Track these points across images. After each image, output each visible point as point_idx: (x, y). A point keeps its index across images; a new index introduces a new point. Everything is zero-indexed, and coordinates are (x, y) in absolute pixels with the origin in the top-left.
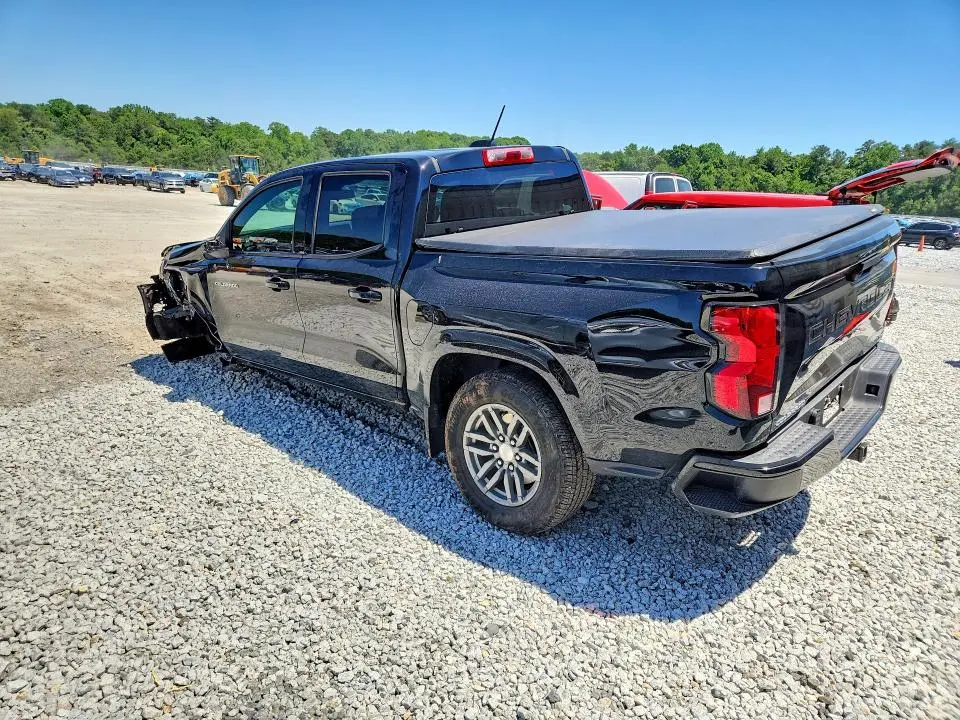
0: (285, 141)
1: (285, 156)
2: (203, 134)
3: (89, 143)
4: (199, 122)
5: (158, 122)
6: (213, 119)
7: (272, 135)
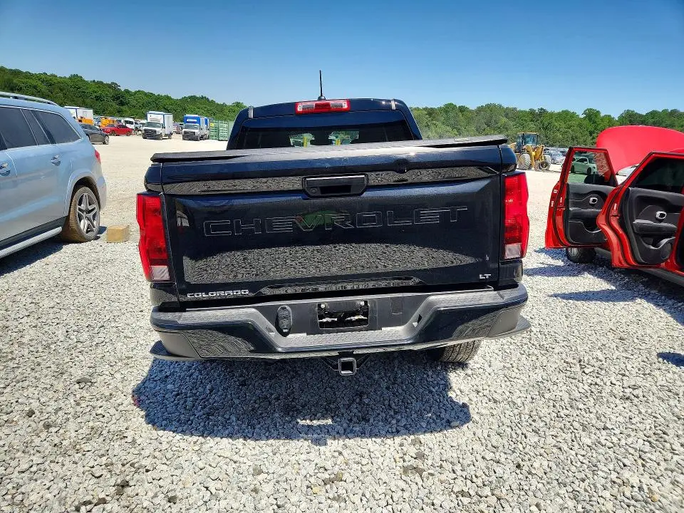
0: (594, 122)
1: (591, 133)
2: (532, 121)
3: (459, 129)
4: (532, 112)
5: (504, 114)
6: (542, 109)
7: (585, 118)
